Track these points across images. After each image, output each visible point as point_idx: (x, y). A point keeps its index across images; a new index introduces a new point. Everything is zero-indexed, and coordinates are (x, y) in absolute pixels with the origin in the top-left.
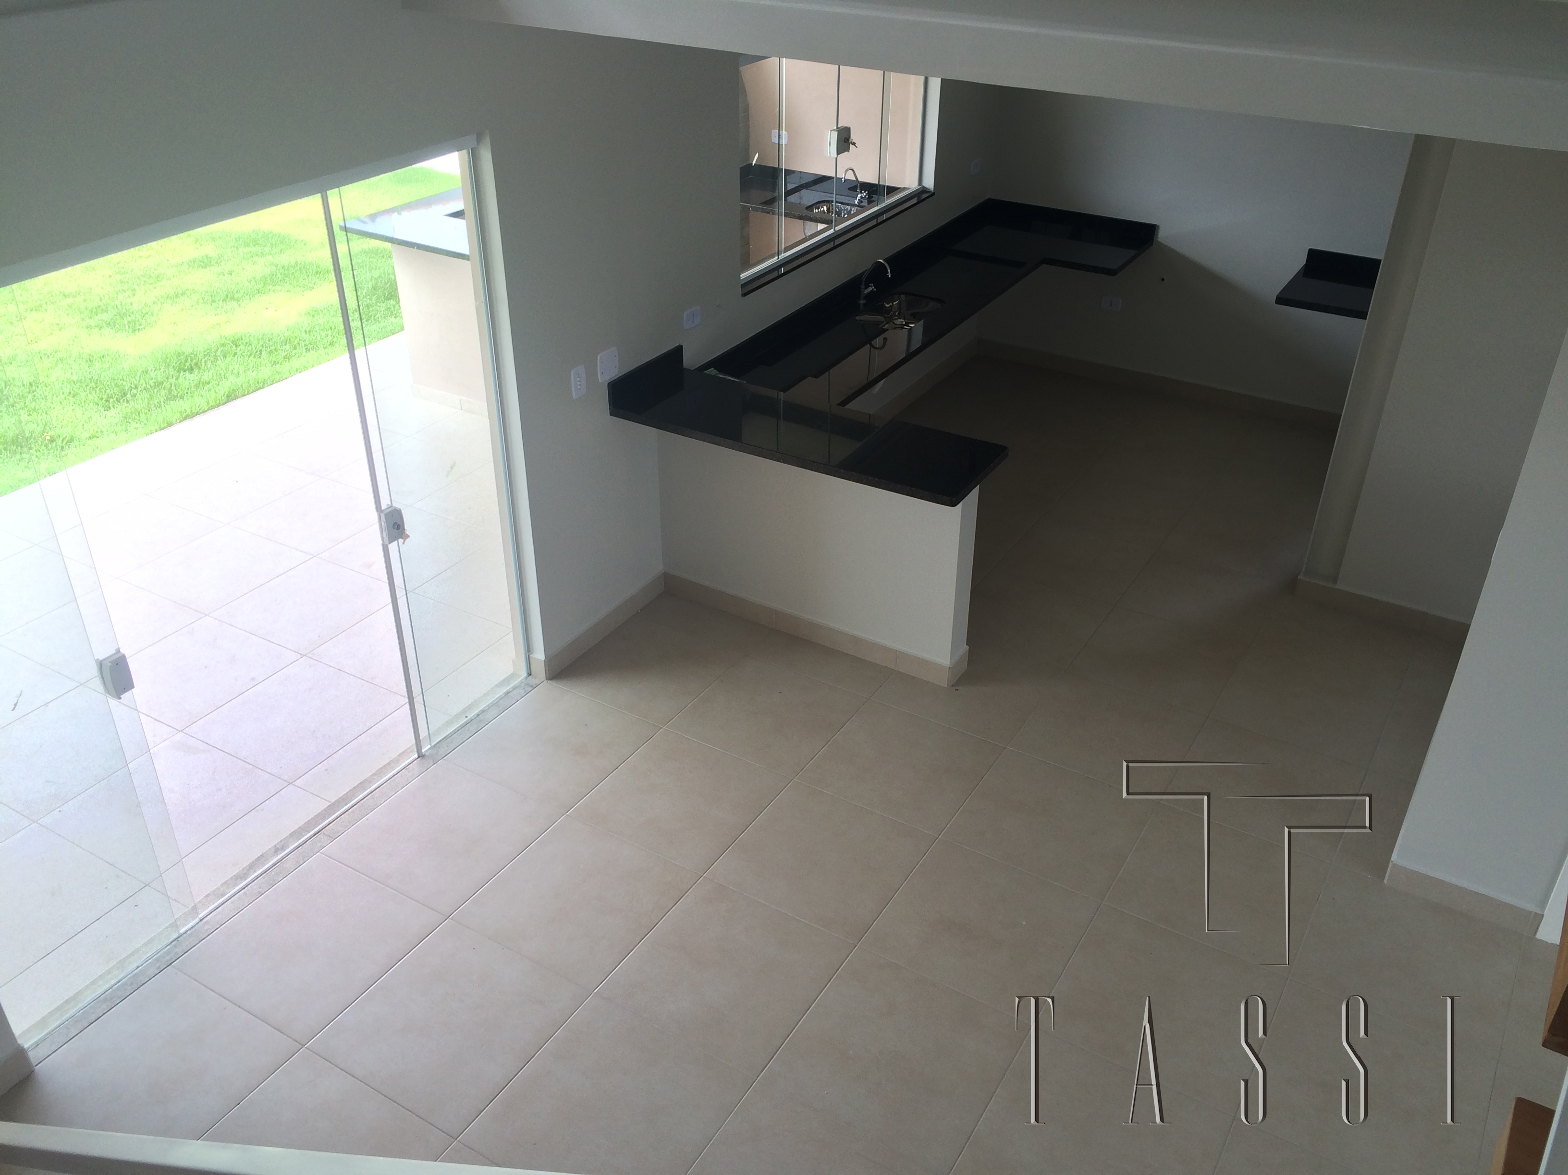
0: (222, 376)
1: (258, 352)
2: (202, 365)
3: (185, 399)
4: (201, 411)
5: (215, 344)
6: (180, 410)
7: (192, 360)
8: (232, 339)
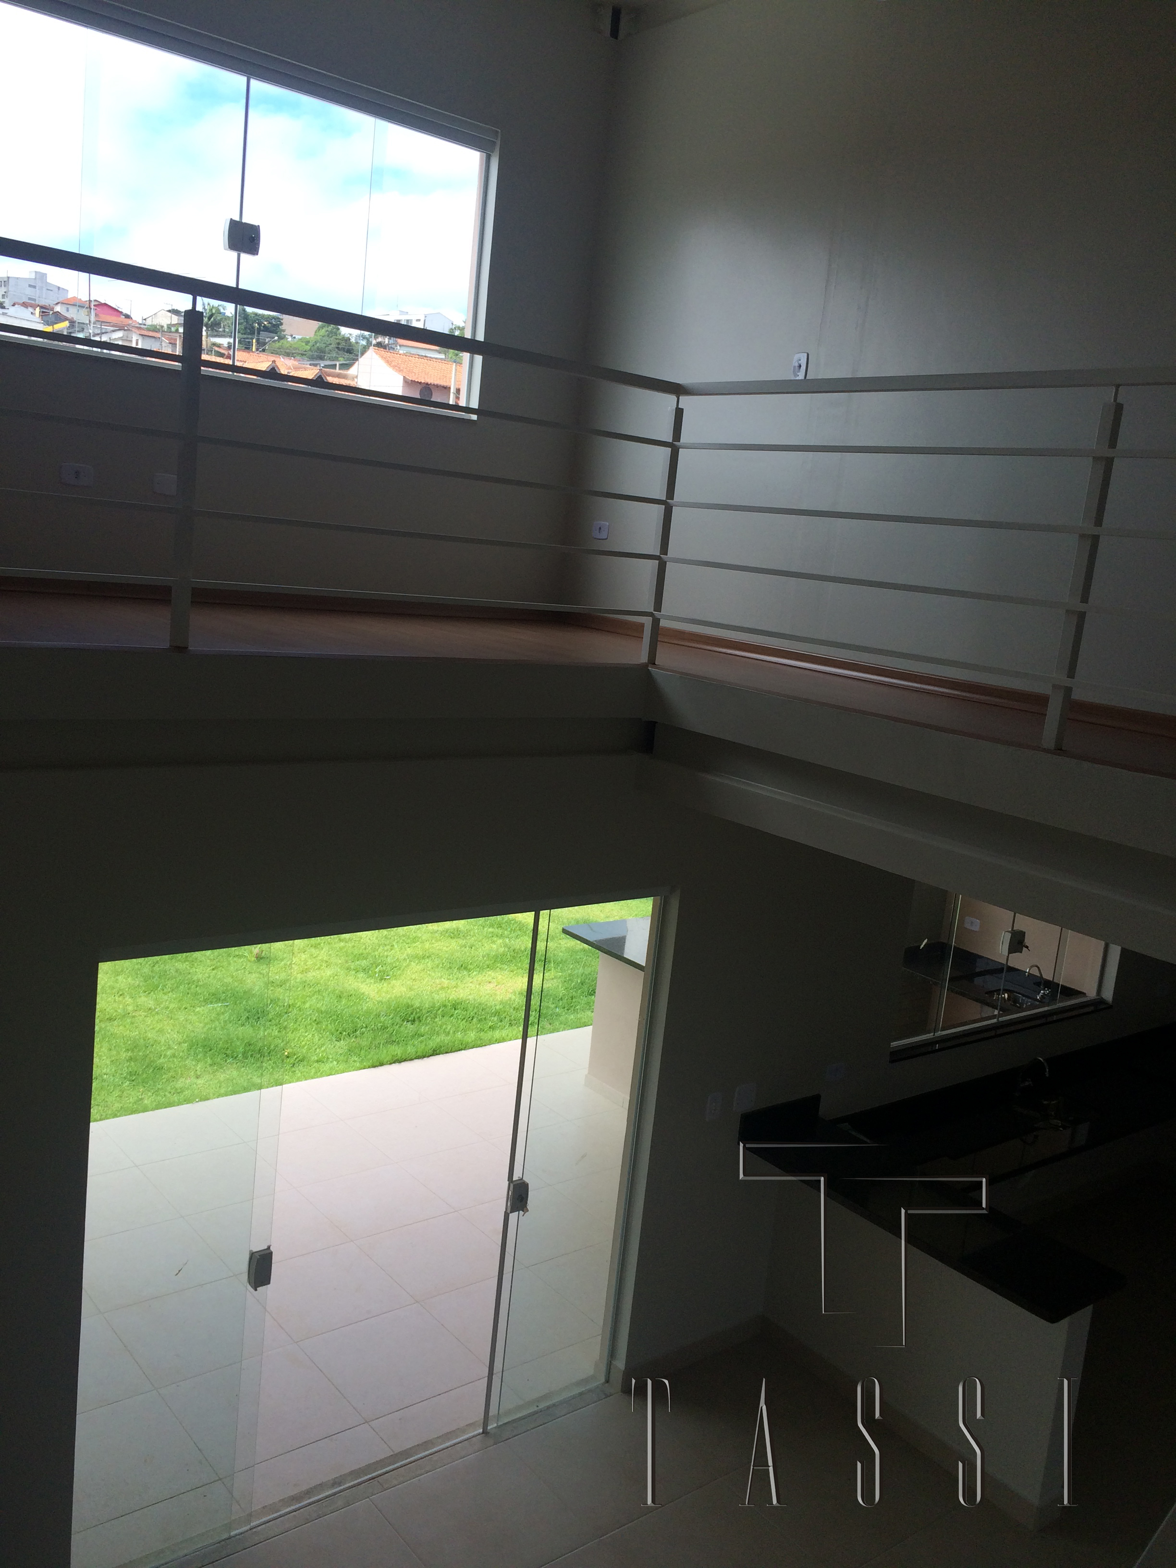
0: (436, 1032)
1: (471, 1018)
2: (423, 1019)
3: (400, 1045)
4: (409, 1058)
5: (439, 1004)
6: (393, 1054)
7: (416, 1013)
8: (454, 1002)
